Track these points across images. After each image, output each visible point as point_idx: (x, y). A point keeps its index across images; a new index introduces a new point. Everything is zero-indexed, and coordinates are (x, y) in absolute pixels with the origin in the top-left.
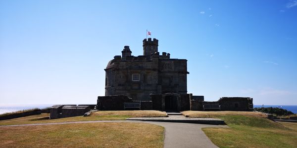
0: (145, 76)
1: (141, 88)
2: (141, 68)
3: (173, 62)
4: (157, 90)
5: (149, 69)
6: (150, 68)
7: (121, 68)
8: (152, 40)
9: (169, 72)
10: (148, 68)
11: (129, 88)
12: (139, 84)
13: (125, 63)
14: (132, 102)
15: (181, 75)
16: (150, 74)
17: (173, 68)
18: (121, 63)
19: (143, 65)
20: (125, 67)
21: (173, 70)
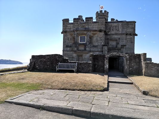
0: (91, 38)
1: (87, 49)
2: (87, 30)
3: (120, 24)
4: (102, 52)
5: (96, 31)
6: (97, 29)
7: (68, 30)
8: (103, 12)
9: (116, 34)
10: (94, 29)
11: (76, 49)
12: (85, 45)
13: (72, 25)
14: (68, 62)
15: (128, 37)
16: (97, 35)
17: (120, 30)
18: (69, 25)
19: (90, 27)
20: (72, 30)
21: (120, 32)
